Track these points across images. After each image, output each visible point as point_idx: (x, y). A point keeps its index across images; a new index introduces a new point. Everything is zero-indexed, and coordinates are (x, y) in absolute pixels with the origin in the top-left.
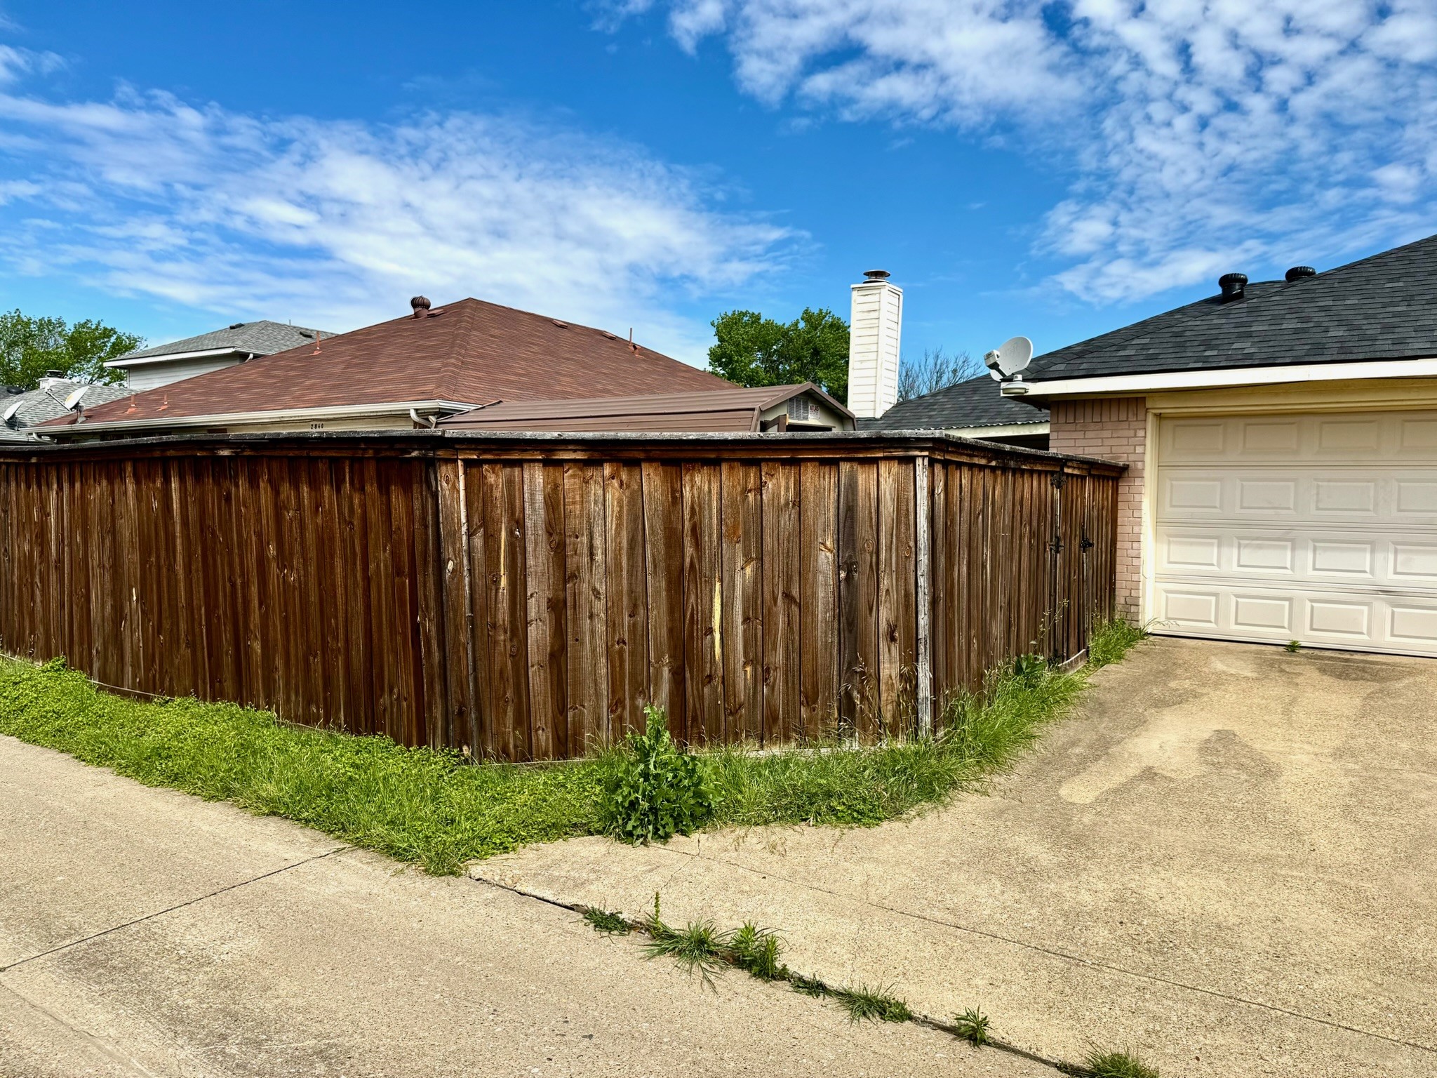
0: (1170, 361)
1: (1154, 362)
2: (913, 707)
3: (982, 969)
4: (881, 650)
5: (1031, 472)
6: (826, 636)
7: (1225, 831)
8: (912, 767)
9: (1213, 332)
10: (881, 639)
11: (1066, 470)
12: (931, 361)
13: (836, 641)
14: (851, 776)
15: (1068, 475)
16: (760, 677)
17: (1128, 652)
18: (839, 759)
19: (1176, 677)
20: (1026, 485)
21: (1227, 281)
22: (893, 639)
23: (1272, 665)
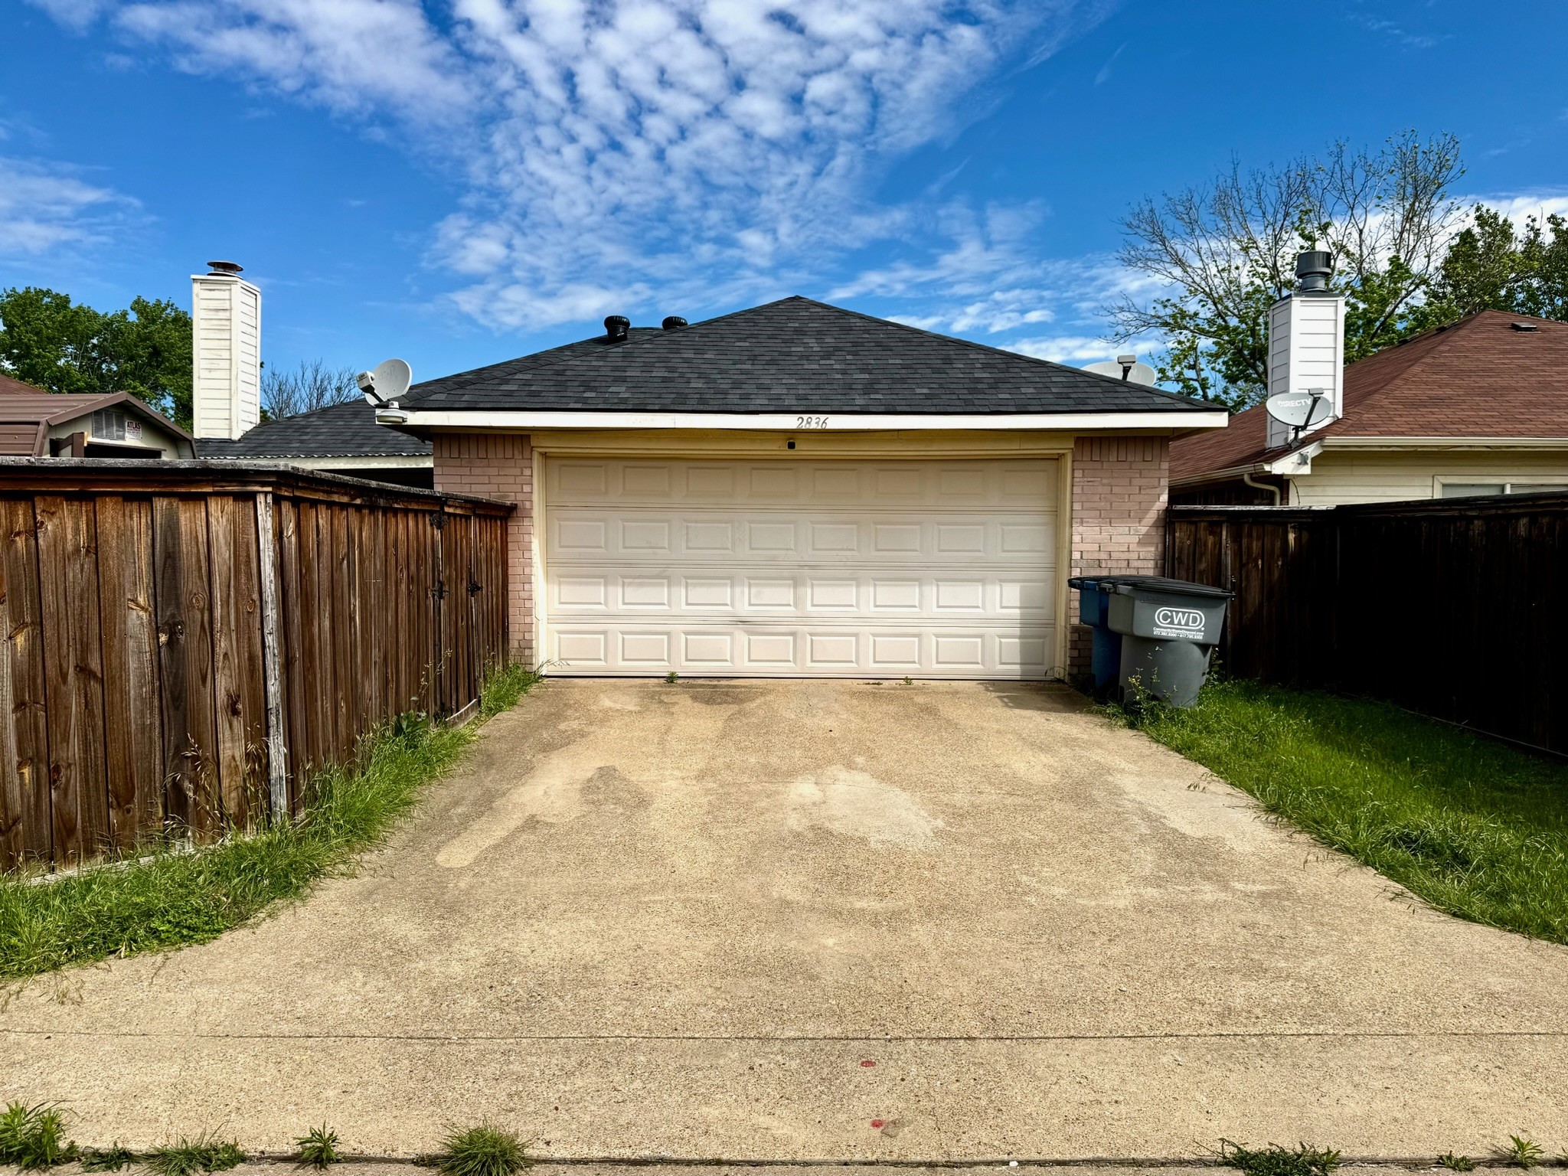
0: (551, 399)
1: (536, 399)
2: (264, 791)
3: (335, 1077)
4: (220, 729)
5: (406, 512)
6: (143, 716)
7: (598, 869)
8: (262, 861)
9: (591, 373)
10: (219, 715)
11: (447, 509)
12: (309, 375)
13: (157, 723)
14: (180, 886)
15: (449, 514)
16: (44, 780)
17: (522, 698)
18: (165, 867)
19: (566, 719)
20: (400, 526)
21: (612, 323)
22: (235, 712)
23: (652, 698)
